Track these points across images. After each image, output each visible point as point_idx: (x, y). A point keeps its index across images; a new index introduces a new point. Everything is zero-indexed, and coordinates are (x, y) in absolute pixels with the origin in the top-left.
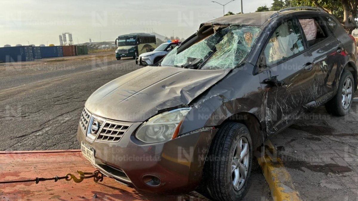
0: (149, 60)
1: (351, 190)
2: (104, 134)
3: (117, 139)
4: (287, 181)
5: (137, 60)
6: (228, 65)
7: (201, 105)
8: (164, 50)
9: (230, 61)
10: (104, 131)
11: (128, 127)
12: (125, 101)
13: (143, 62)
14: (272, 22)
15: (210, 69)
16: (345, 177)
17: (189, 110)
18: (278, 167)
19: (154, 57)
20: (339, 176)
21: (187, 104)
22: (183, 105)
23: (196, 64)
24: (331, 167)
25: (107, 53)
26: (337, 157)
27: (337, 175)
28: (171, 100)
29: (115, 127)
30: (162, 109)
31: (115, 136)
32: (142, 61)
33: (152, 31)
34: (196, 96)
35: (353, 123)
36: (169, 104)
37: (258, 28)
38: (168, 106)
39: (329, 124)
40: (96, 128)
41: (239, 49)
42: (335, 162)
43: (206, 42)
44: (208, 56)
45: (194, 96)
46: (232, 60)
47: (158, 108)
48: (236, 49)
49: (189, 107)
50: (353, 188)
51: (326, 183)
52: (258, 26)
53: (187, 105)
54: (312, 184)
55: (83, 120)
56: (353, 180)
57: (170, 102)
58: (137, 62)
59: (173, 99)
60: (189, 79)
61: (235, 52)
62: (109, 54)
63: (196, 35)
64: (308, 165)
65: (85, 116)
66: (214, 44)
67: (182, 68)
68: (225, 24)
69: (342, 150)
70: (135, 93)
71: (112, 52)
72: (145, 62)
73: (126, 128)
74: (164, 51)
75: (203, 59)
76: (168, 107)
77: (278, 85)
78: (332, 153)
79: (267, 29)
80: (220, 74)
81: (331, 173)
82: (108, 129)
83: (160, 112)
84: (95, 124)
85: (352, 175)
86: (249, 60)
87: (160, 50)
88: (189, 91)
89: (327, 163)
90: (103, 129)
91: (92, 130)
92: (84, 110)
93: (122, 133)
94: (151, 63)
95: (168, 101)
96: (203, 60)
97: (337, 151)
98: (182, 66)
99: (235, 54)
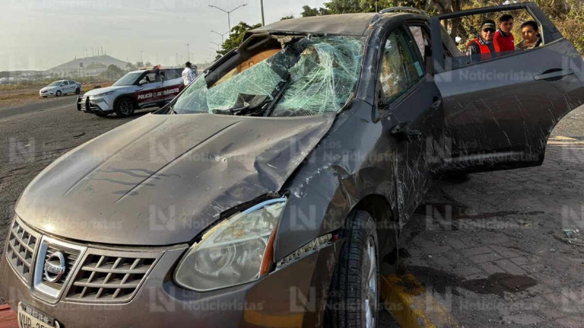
0: (104, 102)
1: (558, 321)
2: (86, 283)
3: (125, 292)
4: (449, 324)
5: (79, 103)
6: (325, 105)
7: (303, 190)
8: (134, 84)
9: (327, 98)
10: (83, 275)
11: (154, 259)
12: (131, 195)
13: (92, 105)
14: (378, 29)
15: (291, 114)
16: (534, 298)
17: (283, 204)
18: (417, 295)
19: (114, 97)
20: (523, 296)
21: (276, 192)
22: (268, 195)
23: (259, 107)
24: (500, 279)
25: (12, 91)
26: (500, 259)
27: (519, 294)
28: (240, 186)
29: (117, 262)
30: (228, 208)
31: (120, 284)
32: (90, 105)
33: (102, 53)
34: (289, 173)
35: (488, 193)
36: (238, 196)
37: (358, 39)
38: (238, 200)
39: (456, 199)
40: (59, 267)
41: (338, 76)
42: (502, 269)
43: (270, 64)
44: (279, 90)
45: (285, 173)
46: (331, 97)
47: (216, 205)
48: (333, 76)
49: (281, 196)
50: (559, 318)
51: (511, 315)
52: (356, 36)
53: (276, 194)
54: (490, 320)
55: (16, 249)
56: (549, 301)
57: (240, 190)
58: (79, 107)
59: (244, 182)
60: (259, 136)
61: (333, 82)
62: (16, 94)
63: (236, 53)
64: (463, 281)
65: (20, 240)
66: (286, 67)
67: (232, 116)
68: (295, 33)
69: (499, 245)
70: (149, 175)
71: (21, 90)
72: (97, 106)
73: (147, 262)
74: (134, 86)
75: (270, 96)
76: (240, 203)
77: (411, 138)
78: (488, 251)
79: (373, 41)
80: (319, 124)
81: (510, 293)
82: (95, 268)
83: (226, 215)
84: (55, 259)
85: (542, 292)
86: (362, 95)
87: (124, 84)
88: (271, 162)
89: (492, 273)
90: (81, 270)
91: (46, 274)
92: (17, 224)
93: (138, 277)
94: (109, 108)
95: (234, 187)
96: (269, 98)
97: (492, 247)
98: (232, 112)
99: (334, 85)
